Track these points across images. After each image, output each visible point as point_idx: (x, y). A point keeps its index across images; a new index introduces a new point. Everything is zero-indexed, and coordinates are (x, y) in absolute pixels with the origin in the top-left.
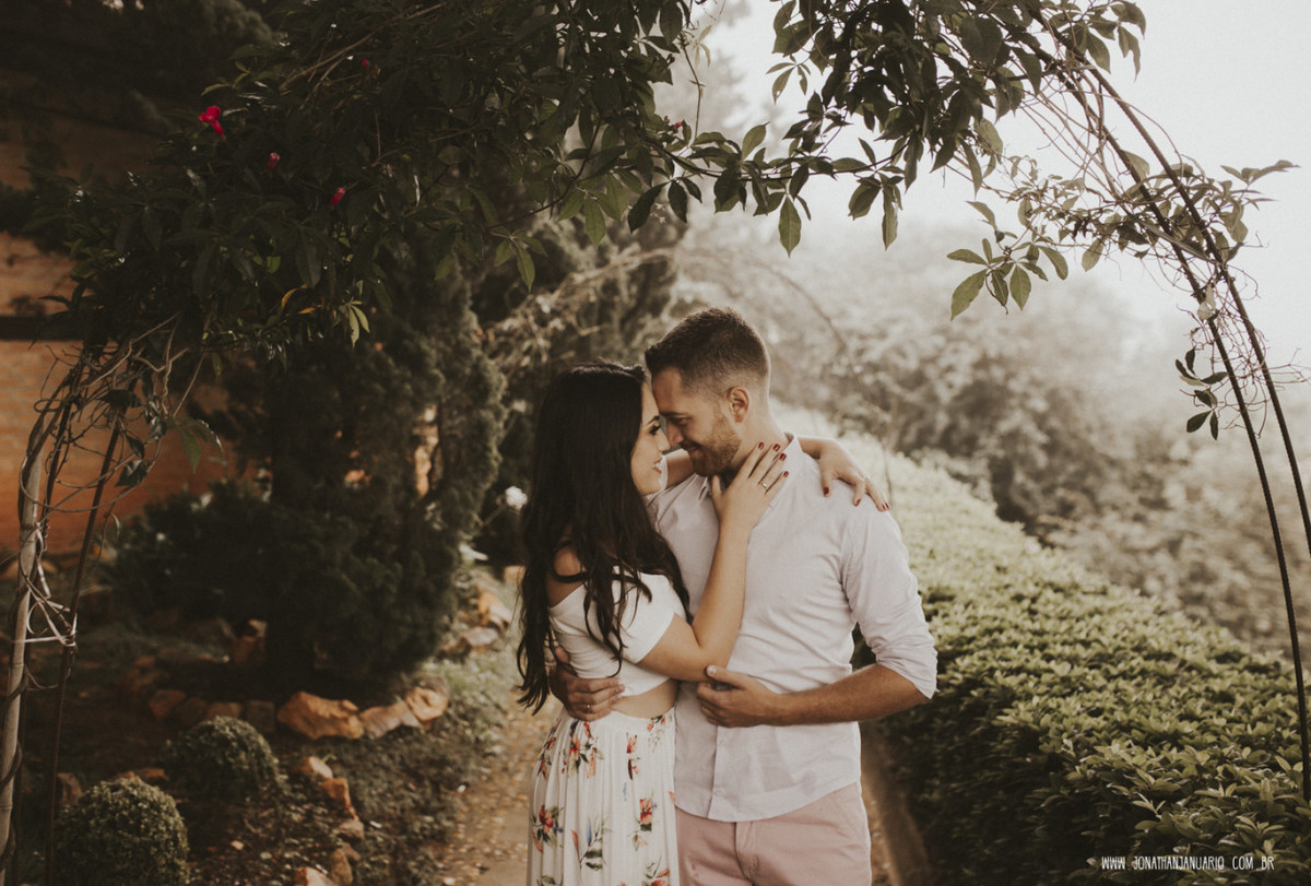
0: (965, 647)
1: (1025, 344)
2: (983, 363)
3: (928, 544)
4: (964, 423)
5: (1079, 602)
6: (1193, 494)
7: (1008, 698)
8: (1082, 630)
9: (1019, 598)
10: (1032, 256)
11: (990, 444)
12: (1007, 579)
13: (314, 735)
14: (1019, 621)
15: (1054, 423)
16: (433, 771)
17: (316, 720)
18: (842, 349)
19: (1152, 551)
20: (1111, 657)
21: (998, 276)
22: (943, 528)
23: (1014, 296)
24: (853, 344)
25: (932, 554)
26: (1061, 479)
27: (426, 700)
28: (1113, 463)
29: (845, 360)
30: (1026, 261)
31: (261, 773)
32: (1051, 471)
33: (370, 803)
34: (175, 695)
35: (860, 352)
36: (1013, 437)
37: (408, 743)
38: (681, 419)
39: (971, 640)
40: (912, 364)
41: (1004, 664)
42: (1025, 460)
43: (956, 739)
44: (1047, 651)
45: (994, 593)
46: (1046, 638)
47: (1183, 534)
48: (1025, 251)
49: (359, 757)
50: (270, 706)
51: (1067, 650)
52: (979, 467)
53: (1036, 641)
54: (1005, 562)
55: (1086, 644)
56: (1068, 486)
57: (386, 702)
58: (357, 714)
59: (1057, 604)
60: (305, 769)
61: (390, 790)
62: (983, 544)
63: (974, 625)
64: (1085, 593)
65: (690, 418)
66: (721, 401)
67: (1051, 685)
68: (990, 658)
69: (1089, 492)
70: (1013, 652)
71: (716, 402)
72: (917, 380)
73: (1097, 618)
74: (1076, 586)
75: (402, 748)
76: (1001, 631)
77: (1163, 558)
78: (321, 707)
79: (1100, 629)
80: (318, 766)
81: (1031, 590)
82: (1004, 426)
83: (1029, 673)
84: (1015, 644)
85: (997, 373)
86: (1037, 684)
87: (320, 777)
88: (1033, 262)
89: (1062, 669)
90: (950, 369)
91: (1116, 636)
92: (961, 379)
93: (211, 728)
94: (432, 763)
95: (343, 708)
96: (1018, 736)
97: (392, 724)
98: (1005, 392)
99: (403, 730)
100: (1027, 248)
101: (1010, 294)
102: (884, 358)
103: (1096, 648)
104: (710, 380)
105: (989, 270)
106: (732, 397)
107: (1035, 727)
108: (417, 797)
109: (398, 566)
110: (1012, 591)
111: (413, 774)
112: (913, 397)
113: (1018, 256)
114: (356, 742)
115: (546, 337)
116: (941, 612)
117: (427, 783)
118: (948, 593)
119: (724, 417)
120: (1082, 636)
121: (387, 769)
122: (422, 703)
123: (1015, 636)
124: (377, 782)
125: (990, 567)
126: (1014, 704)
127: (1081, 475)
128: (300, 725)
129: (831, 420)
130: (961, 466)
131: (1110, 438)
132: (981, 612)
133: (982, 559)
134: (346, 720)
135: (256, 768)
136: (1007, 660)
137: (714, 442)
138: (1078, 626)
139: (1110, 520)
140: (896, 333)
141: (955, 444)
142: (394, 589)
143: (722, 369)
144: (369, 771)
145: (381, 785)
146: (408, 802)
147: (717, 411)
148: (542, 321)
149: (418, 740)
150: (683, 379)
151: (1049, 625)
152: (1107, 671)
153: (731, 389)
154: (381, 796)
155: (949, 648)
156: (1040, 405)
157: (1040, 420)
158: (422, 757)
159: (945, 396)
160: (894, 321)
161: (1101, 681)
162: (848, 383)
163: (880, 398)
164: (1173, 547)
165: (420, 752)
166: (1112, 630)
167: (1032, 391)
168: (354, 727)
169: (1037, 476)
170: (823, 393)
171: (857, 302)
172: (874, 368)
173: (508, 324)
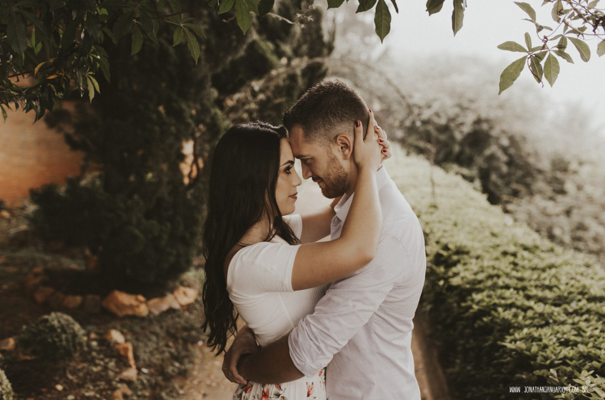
0: (478, 286)
1: (500, 113)
2: (478, 122)
3: (453, 217)
4: (468, 151)
5: (539, 257)
6: (579, 188)
7: (507, 328)
8: (547, 278)
9: (505, 254)
10: (561, 47)
11: (480, 161)
12: (497, 241)
13: (121, 314)
14: (508, 270)
15: (512, 151)
16: (185, 334)
17: (122, 306)
18: (410, 112)
19: (557, 215)
20: (566, 298)
21: (536, 60)
22: (459, 208)
23: (546, 76)
24: (416, 111)
25: (455, 225)
27: (185, 293)
28: (540, 172)
29: (411, 118)
30: (557, 49)
31: (74, 346)
32: (509, 174)
33: (144, 356)
34: (49, 290)
35: (419, 115)
36: (492, 157)
37: (173, 318)
38: (307, 159)
39: (480, 282)
40: (443, 121)
41: (503, 302)
42: (497, 169)
43: (472, 341)
44: (527, 292)
45: (491, 250)
46: (525, 283)
47: (573, 207)
48: (556, 42)
49: (143, 328)
50: (98, 298)
51: (540, 294)
52: (474, 172)
53: (520, 285)
54: (496, 231)
55: (550, 288)
56: (518, 182)
57: (162, 295)
58: (146, 303)
59: (530, 261)
60: (108, 338)
61: (157, 349)
62: (483, 218)
63: (483, 271)
64: (542, 251)
65: (313, 158)
66: (331, 145)
67: (533, 318)
68: (494, 297)
69: (528, 186)
70: (507, 293)
71: (329, 146)
72: (445, 129)
73: (553, 271)
74: (537, 247)
75: (169, 321)
76: (498, 276)
77: (563, 220)
78: (125, 299)
79: (556, 278)
80: (116, 336)
81: (512, 249)
82: (488, 152)
83: (518, 307)
84: (507, 287)
85: (485, 126)
86: (524, 318)
87: (116, 343)
88: (562, 50)
89: (540, 308)
90: (462, 124)
91: (567, 284)
92: (467, 129)
93: (46, 321)
94: (185, 329)
95: (137, 300)
96: (515, 356)
97: (165, 307)
98: (488, 136)
99: (171, 311)
100: (559, 39)
101: (543, 75)
102: (430, 118)
103: (557, 292)
104: (322, 131)
105: (529, 56)
106: (339, 142)
107: (527, 353)
108: (173, 350)
109: (169, 225)
110: (501, 249)
111: (172, 336)
112: (443, 137)
113: (552, 45)
114: (143, 319)
115: (256, 103)
116: (462, 262)
117: (181, 341)
118: (466, 250)
119: (335, 157)
120: (547, 283)
121: (157, 335)
122: (183, 295)
123: (508, 281)
124: (150, 344)
125: (487, 233)
126: (511, 331)
127: (524, 176)
128: (113, 308)
129: (402, 147)
130: (465, 171)
131: (539, 159)
132: (486, 263)
133: (483, 227)
134: (138, 306)
135: (71, 344)
136: (504, 298)
137: (329, 175)
138: (543, 275)
139: (538, 199)
140: (436, 106)
141: (463, 160)
142: (165, 237)
143: (330, 123)
144: (146, 336)
145: (152, 346)
146: (167, 355)
147: (329, 152)
148: (254, 94)
149: (179, 316)
150: (305, 132)
151: (527, 274)
152: (565, 310)
153: (337, 136)
154: (151, 353)
155: (468, 286)
156: (505, 142)
157: (505, 150)
158: (179, 326)
159: (458, 136)
161: (563, 317)
162: (412, 130)
163: (428, 137)
164: (568, 213)
165: (179, 323)
166: (564, 279)
167: (502, 135)
168: (143, 310)
169: (502, 176)
170: (400, 134)
171: (417, 90)
172: (425, 123)
173: (237, 96)
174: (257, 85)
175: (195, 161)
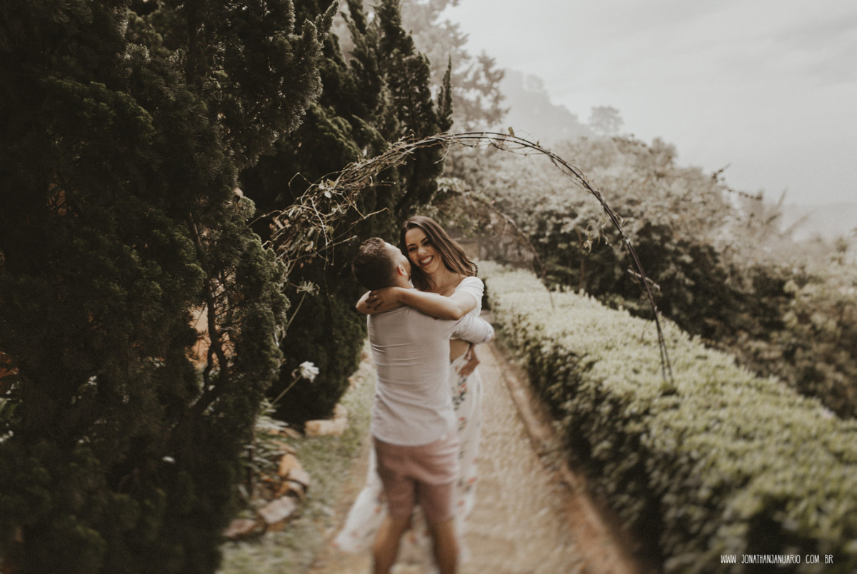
1: (675, 217)
2: (647, 229)
6: (804, 317)
15: (697, 271)
26: (704, 311)
28: (740, 297)
32: (697, 305)
35: (558, 227)
36: (670, 282)
47: (795, 347)
69: (724, 319)
82: (665, 274)
85: (656, 238)
98: (662, 251)
102: (574, 231)
115: (329, 223)
127: (718, 307)
129: (539, 277)
130: (634, 305)
131: (740, 280)
140: (582, 213)
156: (687, 259)
157: (686, 268)
159: (620, 255)
160: (581, 204)
164: (790, 356)
167: (681, 249)
169: (687, 309)
171: (553, 192)
172: (567, 238)
173: (293, 210)
174: (328, 189)
175: (215, 347)
